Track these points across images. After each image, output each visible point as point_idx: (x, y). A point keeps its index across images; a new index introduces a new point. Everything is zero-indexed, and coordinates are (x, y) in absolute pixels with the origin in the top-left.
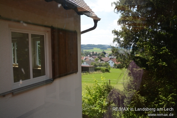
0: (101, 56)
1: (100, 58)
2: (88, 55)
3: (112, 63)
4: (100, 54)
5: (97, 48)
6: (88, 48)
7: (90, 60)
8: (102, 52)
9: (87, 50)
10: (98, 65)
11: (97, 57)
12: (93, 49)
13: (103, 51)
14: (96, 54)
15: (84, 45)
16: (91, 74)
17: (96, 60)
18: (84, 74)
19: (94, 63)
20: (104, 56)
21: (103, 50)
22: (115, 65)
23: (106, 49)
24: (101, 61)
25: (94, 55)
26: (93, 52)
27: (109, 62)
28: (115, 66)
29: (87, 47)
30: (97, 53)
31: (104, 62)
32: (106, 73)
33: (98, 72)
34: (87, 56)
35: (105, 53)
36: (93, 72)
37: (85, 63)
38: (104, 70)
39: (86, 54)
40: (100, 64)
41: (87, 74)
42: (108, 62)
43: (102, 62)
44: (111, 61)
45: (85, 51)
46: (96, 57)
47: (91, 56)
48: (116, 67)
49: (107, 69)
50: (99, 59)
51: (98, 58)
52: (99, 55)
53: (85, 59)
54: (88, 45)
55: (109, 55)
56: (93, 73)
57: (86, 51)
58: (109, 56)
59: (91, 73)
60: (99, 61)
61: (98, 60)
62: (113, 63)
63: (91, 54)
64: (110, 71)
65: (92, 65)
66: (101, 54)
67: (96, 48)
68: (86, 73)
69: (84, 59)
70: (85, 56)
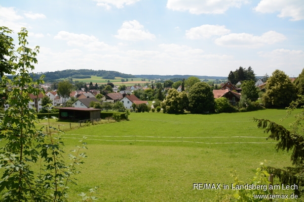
0: (106, 90)
1: (105, 94)
2: (82, 89)
3: (128, 102)
4: (104, 88)
5: (98, 76)
6: (82, 76)
7: (88, 97)
8: (106, 83)
9: (80, 80)
10: (104, 106)
11: (98, 93)
12: (90, 77)
13: (109, 81)
14: (96, 87)
15: (74, 70)
16: (95, 126)
17: (98, 97)
18: (82, 124)
19: (96, 102)
20: (112, 91)
21: (107, 80)
22: (134, 106)
23: (113, 79)
24: (106, 99)
25: (93, 88)
26: (91, 84)
27: (123, 102)
28: (134, 108)
29: (79, 74)
30: (99, 86)
31: (112, 101)
32: (122, 121)
33: (107, 120)
34: (80, 89)
35: (112, 86)
36: (99, 120)
37: (79, 103)
38: (118, 117)
39: (77, 86)
40: (106, 104)
41: (87, 126)
42: (121, 101)
43: (109, 101)
44: (126, 100)
45: (76, 82)
46: (96, 92)
47: (87, 90)
48: (136, 110)
49: (124, 115)
50: (102, 95)
51: (101, 93)
52: (101, 88)
53: (78, 96)
54: (81, 70)
55: (119, 88)
56: (100, 122)
57: (78, 82)
58: (119, 90)
59: (95, 122)
60: (104, 98)
61: (102, 97)
62: (130, 102)
63: (88, 86)
64: (129, 117)
65: (92, 107)
66: (106, 87)
67: (96, 76)
68: (85, 122)
69: (75, 96)
70: (76, 90)
